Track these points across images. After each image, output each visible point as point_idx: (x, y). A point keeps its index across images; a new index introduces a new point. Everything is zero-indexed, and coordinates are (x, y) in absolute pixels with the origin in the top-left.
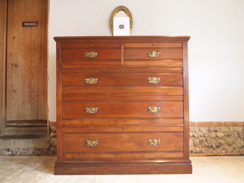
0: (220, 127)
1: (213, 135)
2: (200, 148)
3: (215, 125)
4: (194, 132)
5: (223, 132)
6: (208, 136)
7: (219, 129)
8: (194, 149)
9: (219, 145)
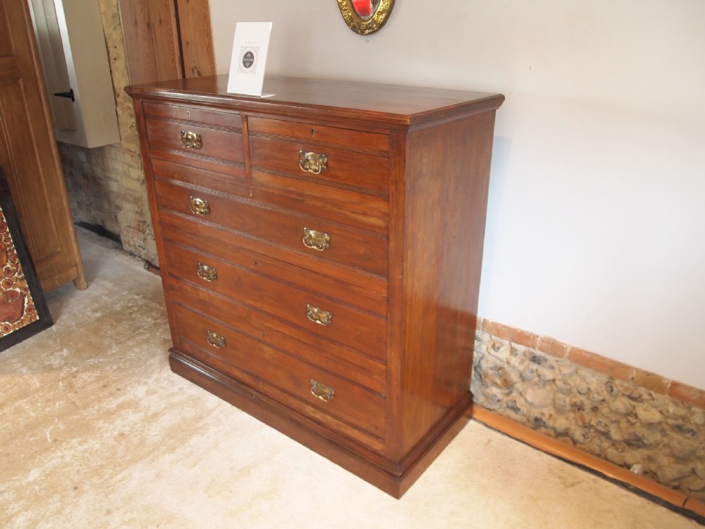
0: (652, 392)
1: (621, 404)
2: (570, 421)
3: (633, 378)
4: (557, 372)
5: (661, 412)
6: (604, 400)
7: (645, 396)
8: (551, 415)
9: (634, 443)
